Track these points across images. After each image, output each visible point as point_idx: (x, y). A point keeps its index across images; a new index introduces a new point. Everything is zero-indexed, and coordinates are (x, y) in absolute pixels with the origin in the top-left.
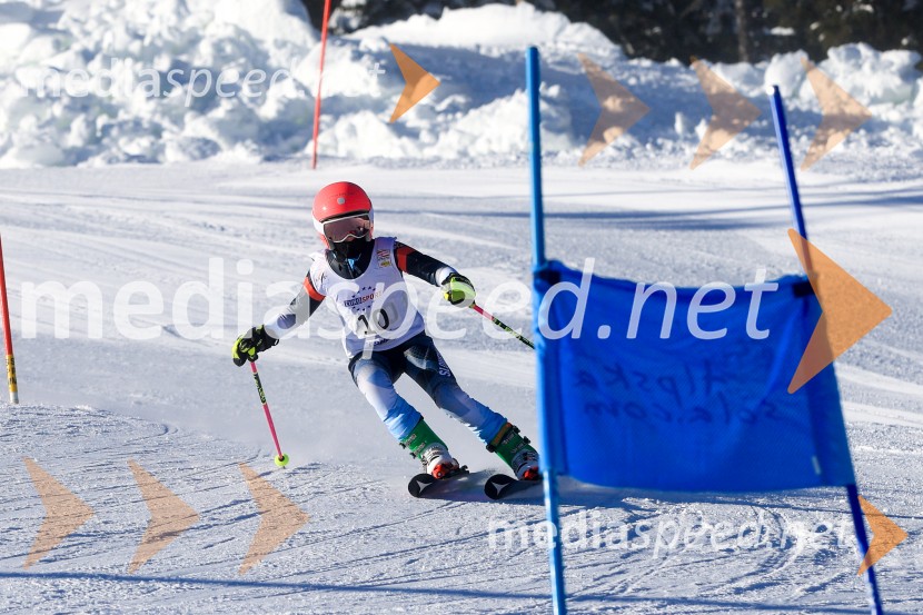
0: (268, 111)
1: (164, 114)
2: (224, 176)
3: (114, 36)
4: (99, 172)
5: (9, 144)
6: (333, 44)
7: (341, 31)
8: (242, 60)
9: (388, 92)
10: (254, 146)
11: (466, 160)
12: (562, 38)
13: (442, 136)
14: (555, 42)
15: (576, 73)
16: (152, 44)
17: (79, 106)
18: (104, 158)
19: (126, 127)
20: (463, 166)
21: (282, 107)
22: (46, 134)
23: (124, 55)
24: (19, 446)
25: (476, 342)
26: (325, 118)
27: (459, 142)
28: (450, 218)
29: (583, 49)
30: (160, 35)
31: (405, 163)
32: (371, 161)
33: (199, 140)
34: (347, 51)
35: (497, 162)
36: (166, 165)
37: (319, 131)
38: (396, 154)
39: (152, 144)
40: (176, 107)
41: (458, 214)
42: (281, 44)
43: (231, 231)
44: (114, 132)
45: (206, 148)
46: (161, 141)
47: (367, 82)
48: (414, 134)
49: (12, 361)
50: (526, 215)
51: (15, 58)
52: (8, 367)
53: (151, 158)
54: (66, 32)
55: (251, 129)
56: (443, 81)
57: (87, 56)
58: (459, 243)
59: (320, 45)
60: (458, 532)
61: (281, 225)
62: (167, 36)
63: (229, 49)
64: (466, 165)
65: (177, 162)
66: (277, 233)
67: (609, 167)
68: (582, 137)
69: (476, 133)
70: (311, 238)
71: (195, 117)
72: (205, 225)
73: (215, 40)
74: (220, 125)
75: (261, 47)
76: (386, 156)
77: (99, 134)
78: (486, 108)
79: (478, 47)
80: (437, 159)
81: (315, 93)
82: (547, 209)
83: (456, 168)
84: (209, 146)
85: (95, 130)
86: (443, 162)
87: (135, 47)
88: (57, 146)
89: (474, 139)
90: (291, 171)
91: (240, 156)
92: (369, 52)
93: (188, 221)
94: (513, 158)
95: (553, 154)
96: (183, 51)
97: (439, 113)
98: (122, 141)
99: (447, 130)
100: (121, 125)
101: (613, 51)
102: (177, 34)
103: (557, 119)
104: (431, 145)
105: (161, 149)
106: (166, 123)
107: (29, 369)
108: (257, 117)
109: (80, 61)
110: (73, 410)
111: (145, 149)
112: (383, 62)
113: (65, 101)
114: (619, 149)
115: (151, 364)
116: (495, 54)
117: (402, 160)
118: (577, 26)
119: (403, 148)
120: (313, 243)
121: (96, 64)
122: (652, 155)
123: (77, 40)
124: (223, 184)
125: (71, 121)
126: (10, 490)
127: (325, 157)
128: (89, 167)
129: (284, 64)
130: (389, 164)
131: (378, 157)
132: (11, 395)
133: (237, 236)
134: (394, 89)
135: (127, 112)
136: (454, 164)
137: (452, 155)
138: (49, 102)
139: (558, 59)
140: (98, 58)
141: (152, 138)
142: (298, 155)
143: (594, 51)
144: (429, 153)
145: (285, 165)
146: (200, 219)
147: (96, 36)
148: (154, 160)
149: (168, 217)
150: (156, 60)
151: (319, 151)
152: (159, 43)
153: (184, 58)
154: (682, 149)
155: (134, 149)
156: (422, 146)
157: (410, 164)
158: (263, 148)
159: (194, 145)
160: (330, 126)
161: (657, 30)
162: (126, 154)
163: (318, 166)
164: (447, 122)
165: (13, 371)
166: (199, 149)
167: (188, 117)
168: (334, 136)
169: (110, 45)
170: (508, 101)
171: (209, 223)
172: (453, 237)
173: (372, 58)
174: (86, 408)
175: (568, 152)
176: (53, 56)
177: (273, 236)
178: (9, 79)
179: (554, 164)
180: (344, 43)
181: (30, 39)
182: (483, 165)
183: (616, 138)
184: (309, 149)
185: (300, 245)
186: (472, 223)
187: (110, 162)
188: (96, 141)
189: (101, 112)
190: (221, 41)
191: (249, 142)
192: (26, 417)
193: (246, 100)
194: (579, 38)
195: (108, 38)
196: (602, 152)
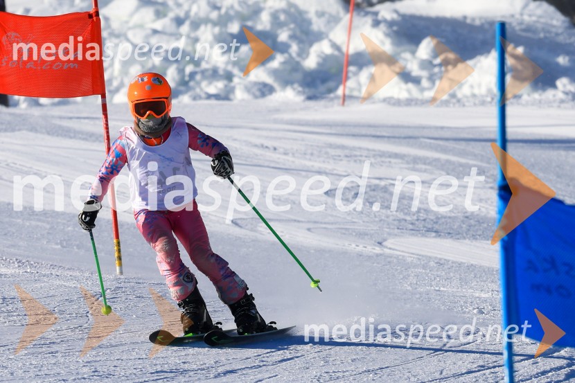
0: (311, 62)
1: (235, 64)
2: (277, 110)
3: (199, 7)
4: (186, 106)
5: (121, 85)
6: (359, 14)
7: (365, 5)
8: (292, 26)
9: (399, 50)
10: (300, 89)
11: (454, 100)
12: (526, 11)
13: (437, 83)
14: (522, 15)
15: (537, 37)
16: (227, 13)
18: (190, 96)
19: (207, 74)
20: (451, 105)
21: (320, 60)
23: (207, 21)
24: (122, 306)
25: (459, 234)
26: (352, 69)
28: (441, 143)
29: (542, 20)
30: (232, 7)
31: (409, 102)
32: (385, 100)
33: (259, 84)
34: (369, 20)
35: (477, 102)
36: (235, 102)
37: (347, 78)
38: (404, 95)
39: (226, 86)
40: (243, 60)
41: (447, 139)
42: (321, 14)
43: (281, 150)
44: (198, 77)
46: (232, 84)
47: (383, 43)
48: (416, 81)
49: (119, 244)
50: (493, 141)
51: (127, 22)
52: (116, 248)
53: (225, 96)
54: (164, 4)
55: (298, 76)
57: (179, 22)
58: (448, 161)
59: (348, 16)
60: (441, 373)
61: (318, 146)
62: (237, 7)
63: (282, 17)
64: (454, 104)
65: (243, 100)
66: (315, 152)
67: (559, 107)
68: (540, 84)
70: (340, 156)
71: (257, 67)
72: (262, 146)
73: (272, 10)
74: (275, 73)
75: (306, 16)
76: (396, 96)
77: (187, 78)
78: (470, 63)
79: (465, 17)
81: (344, 49)
82: (509, 136)
83: (447, 106)
84: (267, 88)
85: (184, 76)
87: (214, 15)
89: (460, 85)
90: (326, 107)
91: (289, 95)
92: (385, 21)
93: (250, 143)
94: (489, 99)
95: (517, 97)
96: (249, 18)
97: (435, 66)
98: (204, 84)
99: (441, 78)
100: (203, 72)
101: (564, 22)
102: (245, 6)
104: (429, 89)
105: (232, 90)
106: (236, 71)
107: (131, 250)
108: (302, 67)
109: (174, 25)
111: (220, 89)
112: (395, 28)
114: (566, 93)
116: (477, 23)
117: (408, 100)
118: (538, 3)
119: (409, 91)
120: (341, 160)
121: (185, 28)
123: (171, 10)
124: (276, 116)
125: (167, 69)
126: (115, 338)
127: (351, 97)
128: (179, 102)
129: (323, 29)
130: (397, 103)
131: (390, 98)
132: (118, 268)
133: (286, 154)
135: (207, 62)
136: (446, 103)
137: (445, 97)
139: (523, 27)
140: (187, 24)
141: (225, 82)
142: (332, 95)
143: (549, 22)
144: (429, 94)
145: (322, 103)
146: (258, 141)
147: (186, 7)
148: (227, 98)
149: (235, 140)
150: (230, 25)
151: (347, 92)
152: (232, 13)
153: (249, 23)
155: (212, 90)
156: (423, 90)
157: (413, 103)
158: (307, 90)
159: (256, 88)
160: (356, 74)
162: (207, 93)
163: (346, 103)
164: (441, 72)
165: (119, 251)
166: (260, 90)
168: (359, 81)
169: (196, 14)
170: (487, 57)
171: (266, 144)
172: (443, 157)
173: (387, 25)
175: (529, 95)
176: (154, 21)
177: (312, 154)
178: (122, 38)
179: (518, 104)
180: (367, 14)
181: (137, 9)
182: (467, 104)
183: (563, 83)
184: (340, 92)
185: (331, 161)
186: (457, 146)
187: (195, 98)
188: (185, 84)
189: (189, 63)
190: (277, 11)
191: (296, 86)
192: (128, 285)
193: (294, 55)
194: (539, 12)
195: (194, 9)
196: (554, 96)
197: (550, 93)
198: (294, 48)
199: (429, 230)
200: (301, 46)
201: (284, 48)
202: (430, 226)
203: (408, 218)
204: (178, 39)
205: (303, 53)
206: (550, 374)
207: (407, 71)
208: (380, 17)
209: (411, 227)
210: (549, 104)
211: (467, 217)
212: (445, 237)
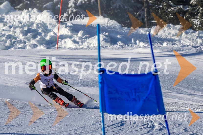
0: (48, 38)
1: (26, 39)
2: (38, 52)
3: (16, 23)
4: (13, 51)
6: (61, 24)
7: (63, 22)
8: (42, 28)
9: (73, 34)
10: (45, 46)
11: (89, 48)
12: (109, 23)
13: (84, 43)
14: (107, 24)
15: (112, 30)
16: (24, 24)
17: (9, 37)
18: (14, 48)
19: (18, 42)
21: (50, 37)
22: (2, 43)
23: (18, 27)
25: (90, 86)
26: (60, 40)
27: (87, 44)
29: (113, 25)
30: (25, 23)
32: (69, 48)
33: (33, 44)
34: (64, 26)
35: (95, 48)
36: (27, 49)
37: (58, 42)
38: (74, 47)
39: (24, 45)
40: (29, 38)
42: (50, 24)
44: (16, 43)
45: (35, 46)
46: (26, 45)
47: (68, 32)
48: (78, 43)
50: (97, 59)
53: (24, 48)
54: (6, 22)
55: (44, 42)
56: (84, 32)
57: (10, 27)
59: (58, 25)
60: (85, 125)
62: (27, 23)
63: (40, 25)
65: (29, 49)
67: (118, 49)
68: (113, 43)
69: (91, 43)
71: (33, 40)
73: (37, 23)
74: (38, 41)
75: (46, 25)
76: (72, 47)
78: (93, 37)
79: (91, 25)
80: (83, 48)
81: (57, 34)
82: (101, 58)
84: (36, 45)
85: (12, 42)
86: (84, 49)
87: (20, 25)
88: (4, 46)
89: (90, 44)
90: (52, 51)
91: (42, 47)
92: (69, 26)
93: (31, 61)
95: (106, 47)
96: (30, 26)
97: (83, 38)
98: (18, 45)
99: (85, 42)
100: (17, 41)
101: (119, 25)
102: (29, 22)
103: (107, 40)
104: (81, 45)
105: (26, 46)
106: (27, 41)
108: (45, 39)
109: (9, 28)
110: (6, 100)
111: (22, 46)
112: (71, 28)
113: (6, 36)
114: (120, 46)
115: (22, 91)
116: (95, 26)
117: (75, 48)
118: (112, 20)
119: (76, 46)
121: (12, 29)
122: (127, 47)
123: (8, 24)
124: (38, 53)
125: (7, 40)
127: (59, 48)
128: (11, 50)
129: (51, 29)
130: (72, 49)
131: (70, 48)
134: (74, 34)
135: (18, 39)
136: (86, 49)
137: (86, 47)
138: (2, 36)
139: (108, 27)
140: (13, 27)
141: (24, 44)
142: (54, 47)
143: (115, 26)
144: (81, 47)
145: (51, 49)
146: (33, 60)
147: (12, 23)
149: (27, 60)
150: (25, 28)
151: (58, 46)
152: (25, 24)
153: (30, 27)
154: (133, 46)
155: (20, 46)
156: (80, 45)
157: (77, 49)
158: (47, 46)
159: (32, 45)
160: (61, 41)
161: (128, 21)
162: (18, 47)
163: (58, 50)
164: (85, 40)
166: (34, 46)
167: (31, 40)
168: (62, 43)
169: (15, 25)
171: (35, 61)
173: (69, 27)
174: (9, 100)
175: (109, 46)
176: (3, 27)
180: (63, 24)
182: (92, 49)
183: (119, 43)
184: (56, 46)
187: (15, 49)
188: (12, 45)
189: (13, 39)
190: (38, 24)
191: (44, 45)
193: (43, 36)
194: (112, 23)
195: (15, 23)
196: (117, 46)
197: (116, 46)
198: (43, 34)
199: (82, 85)
200: (45, 33)
201: (40, 34)
202: (82, 84)
203: (76, 81)
204: (10, 32)
205: (46, 35)
206: (116, 125)
207: (75, 40)
208: (67, 25)
209: (76, 84)
210: (115, 49)
211: (92, 81)
212: (86, 87)
